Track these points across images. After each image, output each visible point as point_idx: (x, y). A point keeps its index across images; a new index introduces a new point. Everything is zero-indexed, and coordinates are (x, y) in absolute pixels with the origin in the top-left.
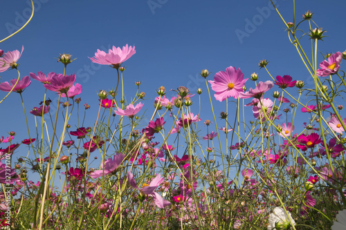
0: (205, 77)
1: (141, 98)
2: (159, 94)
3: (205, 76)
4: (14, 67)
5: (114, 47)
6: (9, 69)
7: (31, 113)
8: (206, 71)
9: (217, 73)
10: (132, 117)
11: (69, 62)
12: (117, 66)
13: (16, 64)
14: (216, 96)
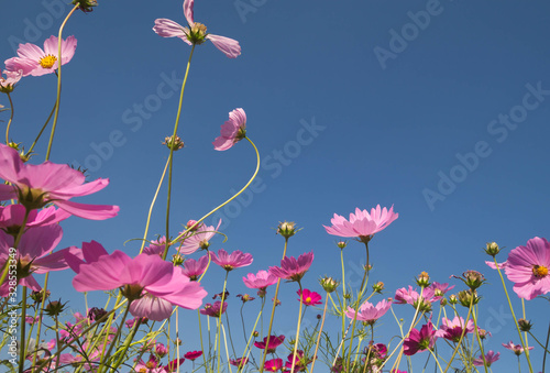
0: (493, 255)
1: (379, 291)
2: (420, 285)
3: (493, 253)
4: (204, 247)
5: (358, 211)
6: (198, 251)
7: (202, 312)
8: (494, 245)
9: (513, 251)
10: (371, 323)
11: (292, 234)
12: (365, 239)
13: (207, 243)
14: (517, 290)
